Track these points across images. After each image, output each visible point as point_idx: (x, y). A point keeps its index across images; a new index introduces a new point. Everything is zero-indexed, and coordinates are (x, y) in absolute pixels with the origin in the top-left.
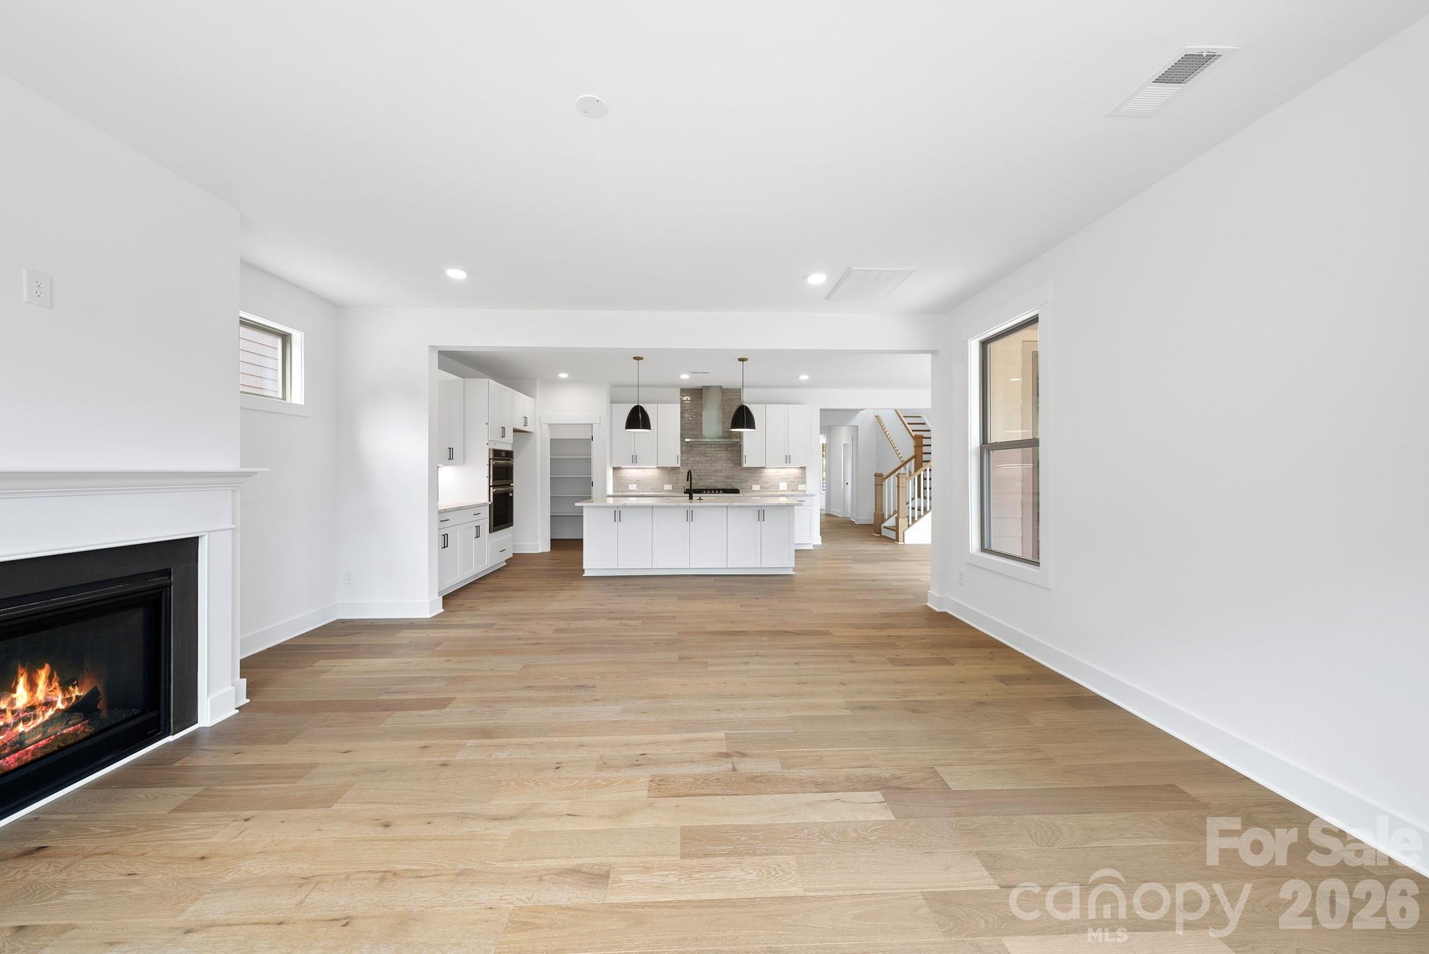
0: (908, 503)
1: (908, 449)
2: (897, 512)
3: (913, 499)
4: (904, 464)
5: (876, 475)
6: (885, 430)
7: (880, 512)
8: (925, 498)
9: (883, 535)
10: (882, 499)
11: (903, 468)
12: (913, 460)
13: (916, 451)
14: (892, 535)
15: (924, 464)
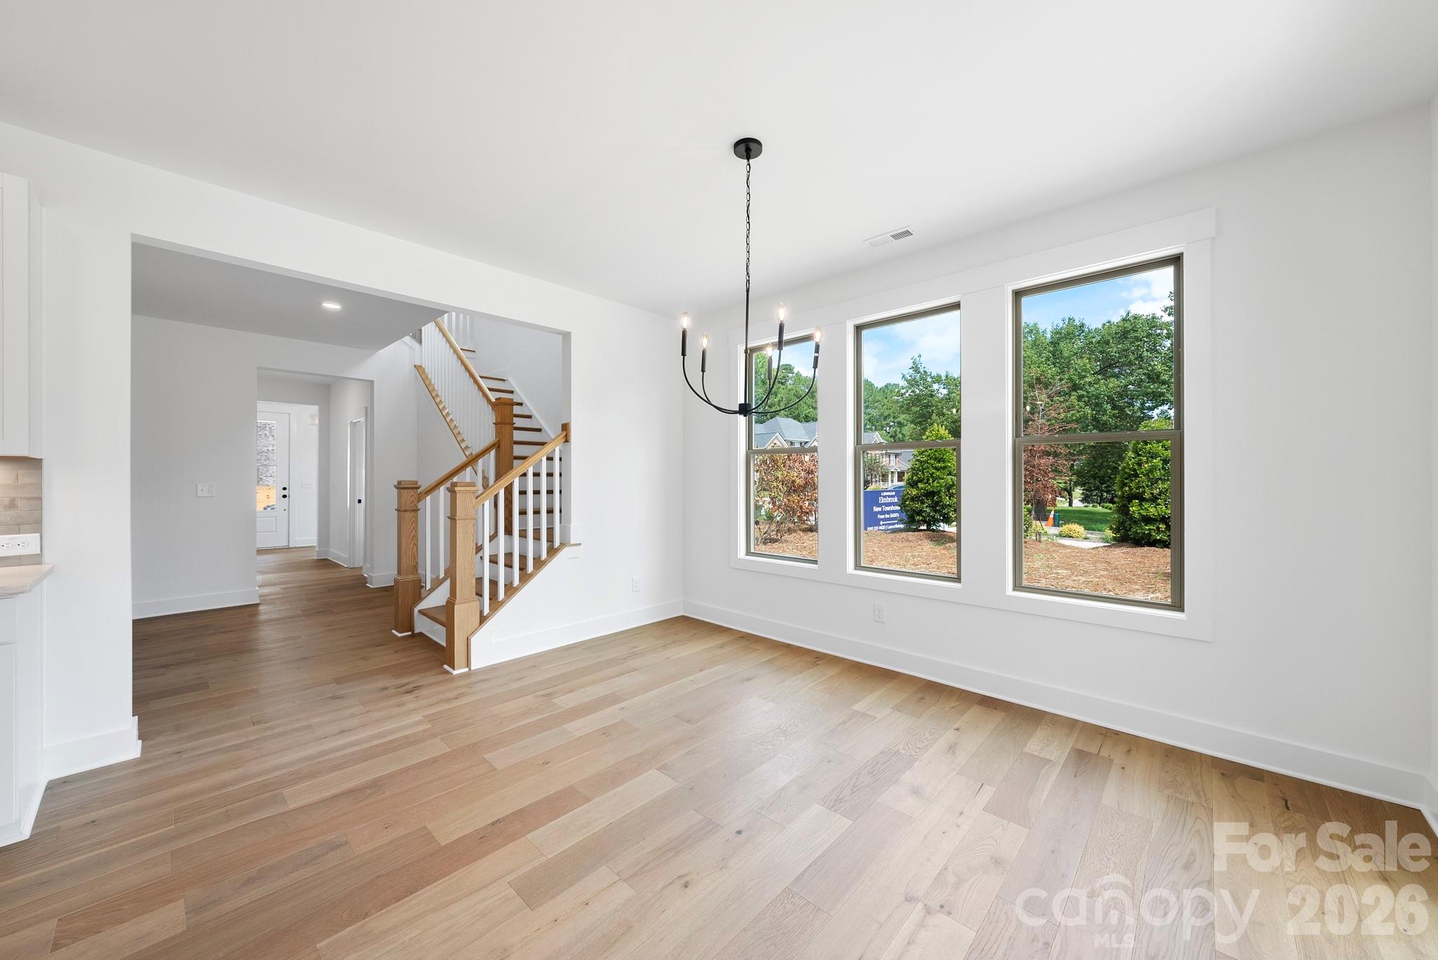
0: (479, 549)
1: (481, 430)
2: (451, 573)
3: (494, 537)
4: (472, 461)
5: (400, 487)
6: (437, 400)
7: (411, 577)
8: (523, 534)
9: (417, 631)
10: (416, 545)
11: (469, 469)
12: (493, 453)
13: (498, 433)
14: (438, 634)
15: (516, 462)
